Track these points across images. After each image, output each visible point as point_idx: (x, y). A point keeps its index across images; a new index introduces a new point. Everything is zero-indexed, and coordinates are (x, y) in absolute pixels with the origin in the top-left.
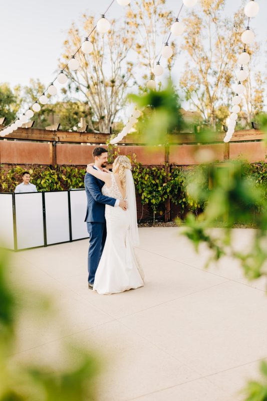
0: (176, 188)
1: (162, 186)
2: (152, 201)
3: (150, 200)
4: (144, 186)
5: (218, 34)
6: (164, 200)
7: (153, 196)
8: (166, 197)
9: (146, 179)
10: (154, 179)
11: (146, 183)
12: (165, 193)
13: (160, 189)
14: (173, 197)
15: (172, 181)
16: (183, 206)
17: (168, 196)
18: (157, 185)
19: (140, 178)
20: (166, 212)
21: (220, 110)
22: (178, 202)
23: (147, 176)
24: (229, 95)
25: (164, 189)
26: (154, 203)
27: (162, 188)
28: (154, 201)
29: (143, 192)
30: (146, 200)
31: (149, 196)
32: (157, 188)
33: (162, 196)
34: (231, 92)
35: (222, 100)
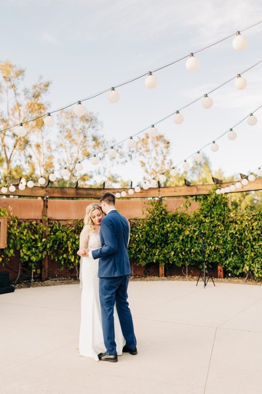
0: (56, 243)
1: (41, 241)
2: (32, 258)
3: (29, 257)
4: (22, 242)
5: (16, 100)
6: (44, 256)
7: (32, 253)
8: (45, 253)
9: (25, 234)
10: (33, 234)
11: (25, 238)
12: (45, 249)
13: (39, 244)
14: (52, 253)
15: (52, 236)
16: (63, 262)
17: (47, 252)
18: (35, 240)
19: (18, 233)
20: (43, 270)
21: (16, 171)
22: (58, 258)
23: (26, 230)
24: (27, 158)
25: (43, 245)
26: (34, 260)
27: (42, 243)
28: (34, 258)
29: (21, 248)
30: (25, 257)
31: (29, 253)
32: (36, 243)
33: (41, 252)
34: (28, 155)
35: (20, 161)
